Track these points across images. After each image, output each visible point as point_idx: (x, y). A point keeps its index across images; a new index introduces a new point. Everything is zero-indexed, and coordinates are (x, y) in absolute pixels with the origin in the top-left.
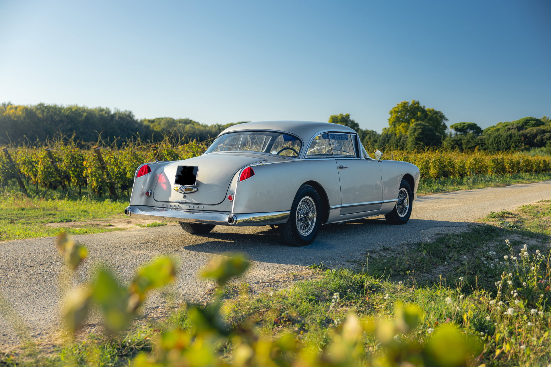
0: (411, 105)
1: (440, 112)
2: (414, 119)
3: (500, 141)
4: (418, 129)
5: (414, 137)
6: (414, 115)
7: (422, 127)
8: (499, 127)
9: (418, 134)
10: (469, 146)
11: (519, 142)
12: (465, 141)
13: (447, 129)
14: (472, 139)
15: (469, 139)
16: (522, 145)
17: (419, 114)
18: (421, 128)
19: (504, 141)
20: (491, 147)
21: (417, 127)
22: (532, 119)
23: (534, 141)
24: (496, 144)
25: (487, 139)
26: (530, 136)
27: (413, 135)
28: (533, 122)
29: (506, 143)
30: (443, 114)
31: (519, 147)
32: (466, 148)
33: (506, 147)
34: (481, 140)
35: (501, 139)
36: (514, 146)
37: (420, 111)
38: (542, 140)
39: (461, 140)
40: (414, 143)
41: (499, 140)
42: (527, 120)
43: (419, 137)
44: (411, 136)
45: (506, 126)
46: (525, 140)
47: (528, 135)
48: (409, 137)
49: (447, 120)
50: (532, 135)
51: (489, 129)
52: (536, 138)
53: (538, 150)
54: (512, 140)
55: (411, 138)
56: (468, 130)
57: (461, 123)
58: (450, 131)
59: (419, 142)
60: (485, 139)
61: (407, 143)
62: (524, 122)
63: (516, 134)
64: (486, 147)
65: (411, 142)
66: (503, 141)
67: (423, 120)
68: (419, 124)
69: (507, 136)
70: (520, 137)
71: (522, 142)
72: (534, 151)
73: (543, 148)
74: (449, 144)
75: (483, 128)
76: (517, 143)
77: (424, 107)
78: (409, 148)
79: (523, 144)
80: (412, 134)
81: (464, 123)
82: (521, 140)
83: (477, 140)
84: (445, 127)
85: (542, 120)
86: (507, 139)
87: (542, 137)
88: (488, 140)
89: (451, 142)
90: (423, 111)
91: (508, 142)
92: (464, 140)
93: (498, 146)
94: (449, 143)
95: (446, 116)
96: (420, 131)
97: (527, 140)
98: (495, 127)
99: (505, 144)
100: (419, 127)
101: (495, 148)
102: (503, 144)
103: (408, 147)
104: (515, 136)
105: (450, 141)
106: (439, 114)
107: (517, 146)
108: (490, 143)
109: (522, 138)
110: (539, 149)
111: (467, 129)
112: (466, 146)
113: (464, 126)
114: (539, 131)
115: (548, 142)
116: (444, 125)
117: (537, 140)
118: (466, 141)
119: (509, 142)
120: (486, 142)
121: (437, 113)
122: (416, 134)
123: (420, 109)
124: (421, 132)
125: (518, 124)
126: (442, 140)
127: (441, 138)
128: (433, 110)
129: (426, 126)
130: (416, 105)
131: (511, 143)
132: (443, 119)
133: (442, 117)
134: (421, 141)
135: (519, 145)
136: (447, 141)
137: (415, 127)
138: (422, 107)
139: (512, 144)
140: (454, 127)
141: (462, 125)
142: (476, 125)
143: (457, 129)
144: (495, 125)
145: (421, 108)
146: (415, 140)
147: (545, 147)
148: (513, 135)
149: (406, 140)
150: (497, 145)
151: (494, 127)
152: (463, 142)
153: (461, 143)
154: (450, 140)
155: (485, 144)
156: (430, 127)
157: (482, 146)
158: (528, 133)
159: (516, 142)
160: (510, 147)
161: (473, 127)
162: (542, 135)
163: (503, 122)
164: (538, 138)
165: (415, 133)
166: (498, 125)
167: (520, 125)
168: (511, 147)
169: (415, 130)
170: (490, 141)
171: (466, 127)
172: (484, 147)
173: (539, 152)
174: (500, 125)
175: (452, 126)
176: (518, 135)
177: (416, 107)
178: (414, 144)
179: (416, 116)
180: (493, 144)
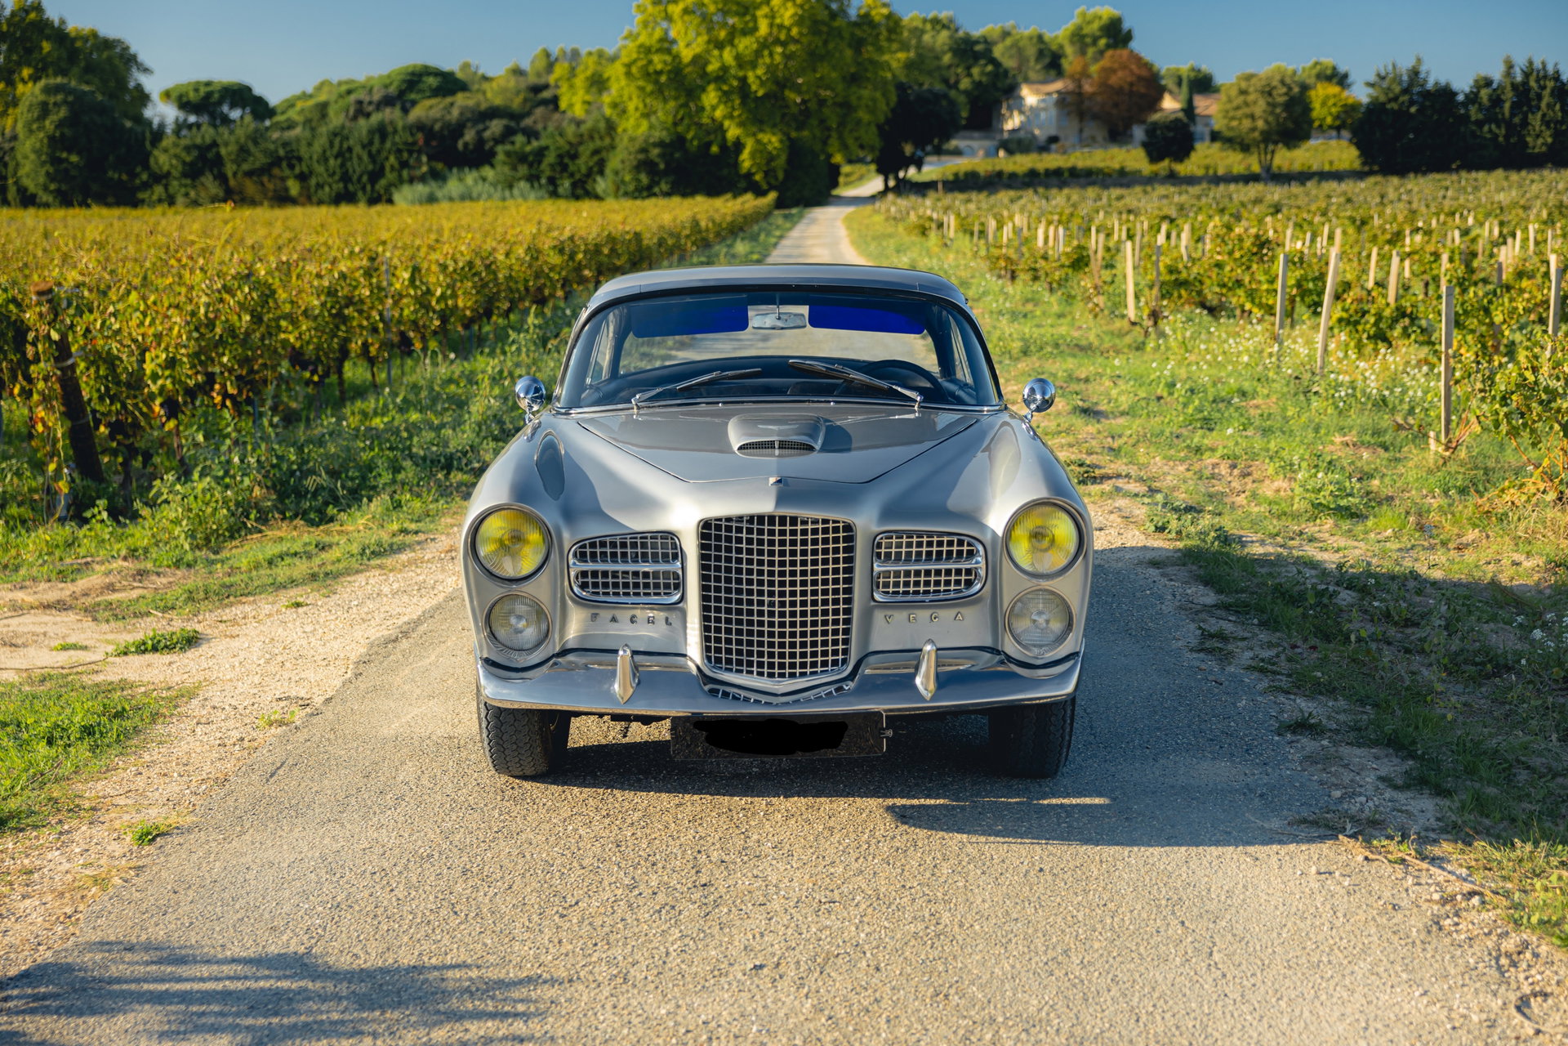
0: (13, 14)
1: (119, 41)
2: (29, 65)
3: (350, 150)
4: (55, 104)
5: (41, 135)
6: (29, 51)
7: (70, 98)
8: (322, 98)
9: (60, 124)
10: (246, 167)
11: (410, 152)
12: (230, 148)
13: (150, 106)
14: (256, 143)
15: (242, 140)
16: (418, 160)
17: (46, 46)
18: (65, 102)
19: (364, 147)
20: (320, 169)
21: (52, 100)
22: (427, 71)
23: (456, 148)
24: (336, 157)
25: (304, 142)
26: (442, 128)
27: (39, 129)
28: (432, 81)
29: (370, 155)
30: (133, 50)
31: (413, 168)
32: (235, 174)
33: (370, 167)
34: (285, 144)
35: (351, 142)
36: (397, 166)
37: (48, 38)
38: (480, 141)
39: (214, 144)
40: (44, 158)
41: (345, 146)
42: (413, 74)
43: (62, 134)
44: (31, 131)
45: (349, 92)
46: (427, 142)
47: (437, 127)
48: (21, 136)
49: (146, 70)
50: (447, 125)
51: (290, 104)
52: (462, 135)
53: (470, 177)
54: (388, 145)
55: (33, 139)
56: (225, 108)
57: (198, 83)
58: (162, 112)
59: (64, 155)
60: (298, 140)
61: (19, 157)
62: (404, 81)
63: (400, 124)
64: (305, 169)
65: (33, 157)
66: (358, 149)
67: (64, 73)
68: (57, 89)
69: (371, 132)
70: (412, 134)
71: (419, 152)
72: (461, 180)
73: (488, 172)
74: (174, 162)
75: (273, 100)
76: (405, 155)
77: (63, 22)
78: (28, 176)
79: (424, 159)
80: (35, 126)
81: (208, 84)
82: (414, 143)
83: (272, 147)
84: (143, 98)
85: (460, 75)
86: (371, 143)
87: (479, 133)
88: (310, 145)
89: (184, 155)
90: (60, 36)
91: (374, 149)
92: (226, 144)
93: (343, 165)
94: (176, 156)
95: (141, 58)
96: (63, 112)
97: (434, 143)
98: (311, 96)
99: (365, 157)
100: (60, 97)
101: (334, 173)
102: (360, 158)
103: (21, 172)
104: (395, 131)
105: (178, 151)
106: (118, 50)
107: (404, 165)
108: (315, 157)
109: (420, 136)
110: (475, 174)
111: (220, 103)
112: (234, 167)
113: (209, 95)
114: (469, 115)
115: (500, 149)
116: (139, 88)
117: (466, 145)
118: (233, 148)
119: (379, 152)
120: (304, 151)
121: (107, 44)
122: (49, 124)
123: (47, 31)
124: (65, 118)
125: (386, 86)
126: (148, 144)
127: (144, 139)
128: (94, 35)
129: (84, 93)
130: (33, 16)
131: (384, 154)
132: (134, 70)
133: (130, 60)
134: (70, 152)
135: (412, 162)
136: (166, 151)
137: (42, 98)
138: (56, 24)
139: (387, 158)
140: (174, 95)
141: (203, 90)
142: (249, 89)
143: (184, 105)
144: (310, 90)
145: (48, 24)
146: (49, 146)
147: (492, 166)
148: (390, 129)
149: (12, 149)
150: (339, 161)
151: (305, 96)
152: (223, 151)
153: (218, 155)
154: (176, 145)
155: (300, 159)
156: (100, 97)
157: (291, 167)
158: (436, 121)
159: (399, 151)
160: (382, 168)
161: (240, 95)
162: (481, 127)
163: (335, 80)
164: (469, 136)
165: (47, 123)
166: (319, 88)
167: (393, 90)
168: (388, 169)
169: (44, 110)
170: (317, 147)
171: (216, 96)
172: (297, 170)
173: (476, 182)
174: (326, 89)
175: (167, 95)
176: (404, 128)
177: (32, 23)
178: (43, 163)
179: (35, 55)
180: (326, 160)
